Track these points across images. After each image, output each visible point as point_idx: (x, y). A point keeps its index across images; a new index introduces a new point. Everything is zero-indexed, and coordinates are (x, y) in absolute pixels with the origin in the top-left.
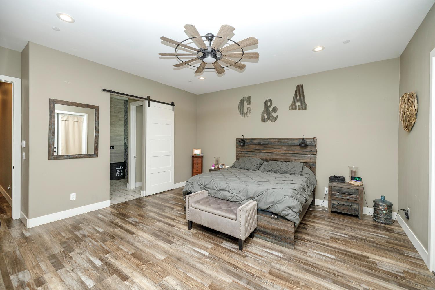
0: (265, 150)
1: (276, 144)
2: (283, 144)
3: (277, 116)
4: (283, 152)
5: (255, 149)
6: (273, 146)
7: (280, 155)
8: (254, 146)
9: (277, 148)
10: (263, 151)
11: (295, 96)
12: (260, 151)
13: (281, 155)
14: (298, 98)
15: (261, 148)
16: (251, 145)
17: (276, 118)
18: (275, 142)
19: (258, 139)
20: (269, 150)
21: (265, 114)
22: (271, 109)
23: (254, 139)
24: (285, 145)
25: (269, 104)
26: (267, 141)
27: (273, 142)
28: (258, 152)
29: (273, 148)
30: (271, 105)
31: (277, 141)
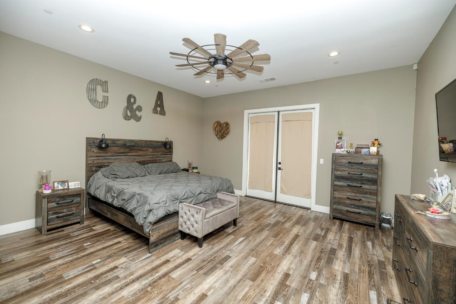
0: (131, 152)
1: (143, 146)
2: (149, 146)
3: (141, 116)
4: (150, 154)
5: (119, 152)
6: (140, 148)
7: (146, 157)
8: (118, 149)
9: (145, 150)
10: (129, 154)
11: (157, 101)
12: (125, 154)
13: (148, 157)
14: (159, 103)
15: (127, 150)
16: (114, 148)
17: (141, 117)
18: (142, 144)
19: (123, 140)
20: (136, 152)
21: (128, 111)
22: (135, 107)
23: (118, 140)
24: (151, 147)
25: (132, 100)
26: (134, 142)
27: (140, 144)
28: (123, 156)
29: (140, 150)
30: (135, 102)
31: (145, 143)
